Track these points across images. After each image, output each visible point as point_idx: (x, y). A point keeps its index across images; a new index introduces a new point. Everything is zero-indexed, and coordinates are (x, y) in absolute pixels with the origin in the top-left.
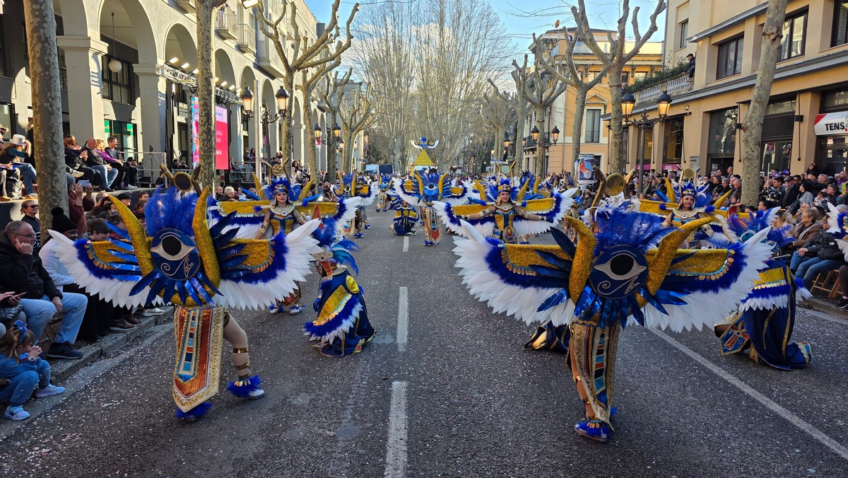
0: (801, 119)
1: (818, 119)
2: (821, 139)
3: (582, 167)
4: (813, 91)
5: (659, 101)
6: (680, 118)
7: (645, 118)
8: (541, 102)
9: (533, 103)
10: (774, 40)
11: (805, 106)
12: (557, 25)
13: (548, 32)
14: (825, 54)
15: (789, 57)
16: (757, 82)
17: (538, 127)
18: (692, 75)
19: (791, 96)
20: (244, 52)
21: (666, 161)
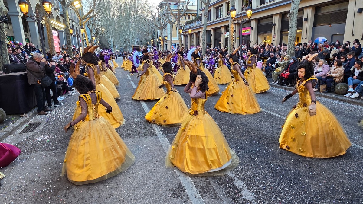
0: (222, 33)
1: (226, 33)
2: (226, 38)
3: (173, 47)
4: (224, 26)
5: (189, 29)
6: (199, 32)
7: (185, 34)
8: (161, 27)
9: (159, 27)
10: (206, 17)
11: (223, 30)
14: (226, 17)
15: (221, 17)
16: (204, 26)
18: (201, 20)
19: (220, 28)
20: (56, 10)
21: (197, 45)
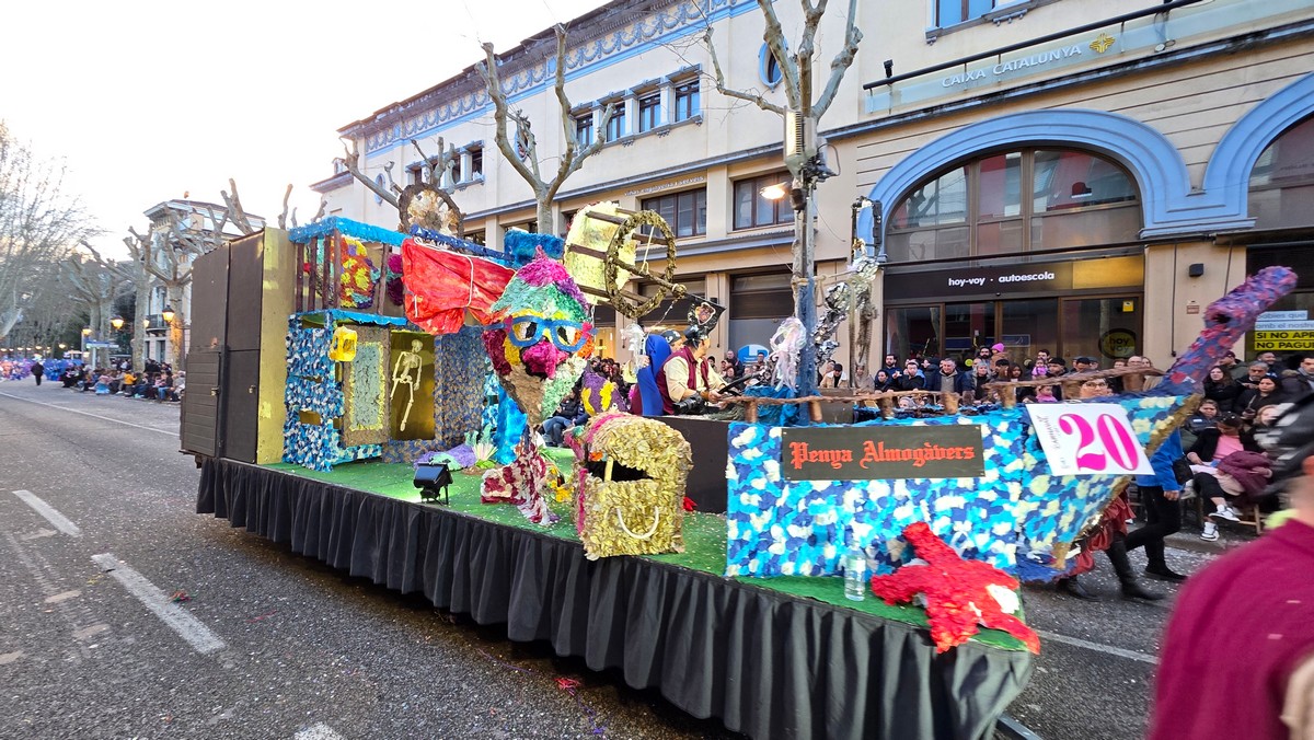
9: (163, 279)
12: (186, 196)
13: (173, 201)
17: (173, 307)
